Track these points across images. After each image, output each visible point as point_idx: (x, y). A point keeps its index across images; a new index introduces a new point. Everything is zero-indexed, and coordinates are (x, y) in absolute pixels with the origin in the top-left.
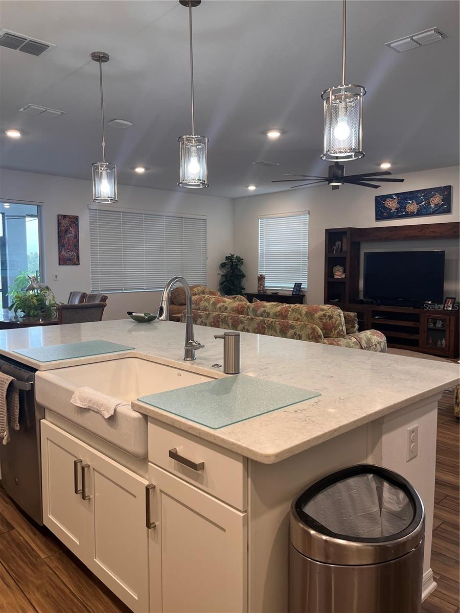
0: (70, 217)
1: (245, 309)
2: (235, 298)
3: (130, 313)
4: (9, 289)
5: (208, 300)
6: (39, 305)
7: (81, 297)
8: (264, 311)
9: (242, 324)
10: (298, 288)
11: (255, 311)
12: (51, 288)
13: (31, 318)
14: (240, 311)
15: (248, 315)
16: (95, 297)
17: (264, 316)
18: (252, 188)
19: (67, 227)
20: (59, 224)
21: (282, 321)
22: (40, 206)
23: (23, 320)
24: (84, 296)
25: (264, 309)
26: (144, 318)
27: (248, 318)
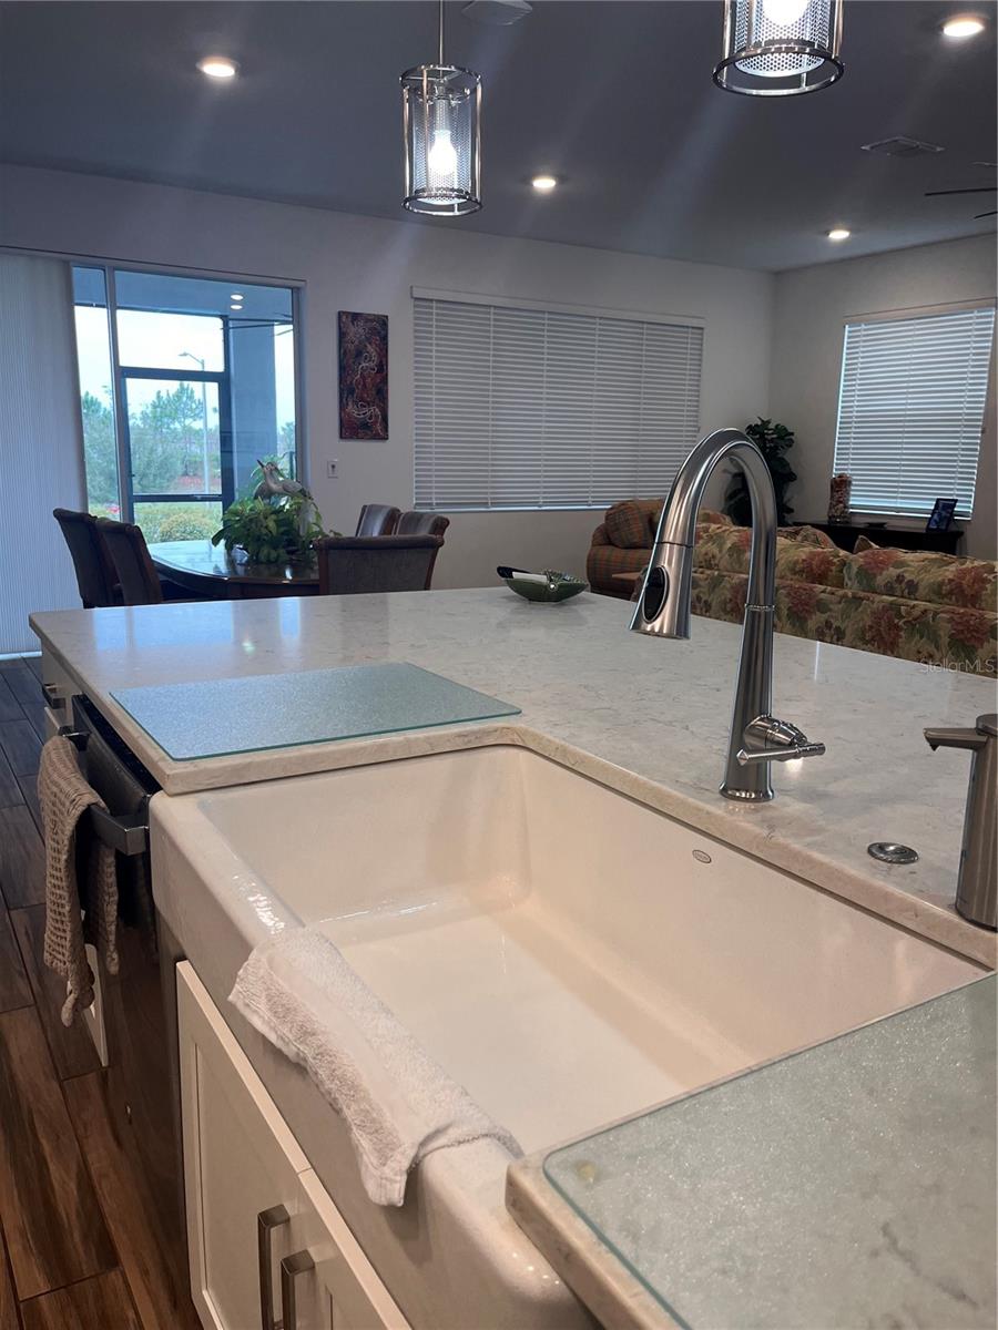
0: (368, 318)
1: (833, 568)
2: (797, 533)
3: (505, 572)
4: (237, 495)
5: (717, 539)
6: (282, 534)
7: (385, 520)
8: (900, 579)
9: (823, 613)
10: (944, 513)
11: (866, 575)
12: (313, 495)
13: (262, 567)
14: (817, 572)
15: (841, 585)
16: (419, 520)
17: (898, 593)
18: (839, 235)
19: (360, 342)
20: (342, 335)
21: (962, 611)
22: (298, 289)
23: (246, 571)
24: (393, 517)
25: (899, 571)
26: (547, 587)
27: (845, 596)
